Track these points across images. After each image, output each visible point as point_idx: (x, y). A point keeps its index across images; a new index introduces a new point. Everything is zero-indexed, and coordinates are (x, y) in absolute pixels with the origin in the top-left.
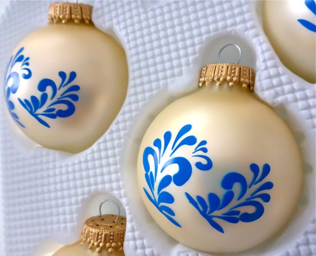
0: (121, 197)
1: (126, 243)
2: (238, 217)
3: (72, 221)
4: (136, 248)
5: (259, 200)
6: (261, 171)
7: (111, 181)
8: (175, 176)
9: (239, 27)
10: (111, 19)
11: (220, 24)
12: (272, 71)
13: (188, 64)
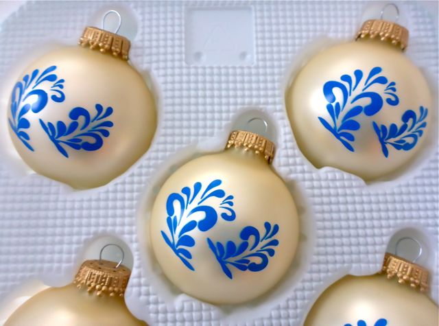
0: (131, 242)
1: (128, 289)
2: (247, 265)
3: (68, 261)
4: (140, 294)
5: (266, 253)
6: (272, 229)
7: (123, 225)
8: (201, 222)
9: (270, 107)
10: (150, 62)
11: (255, 100)
12: (290, 152)
13: (220, 128)
